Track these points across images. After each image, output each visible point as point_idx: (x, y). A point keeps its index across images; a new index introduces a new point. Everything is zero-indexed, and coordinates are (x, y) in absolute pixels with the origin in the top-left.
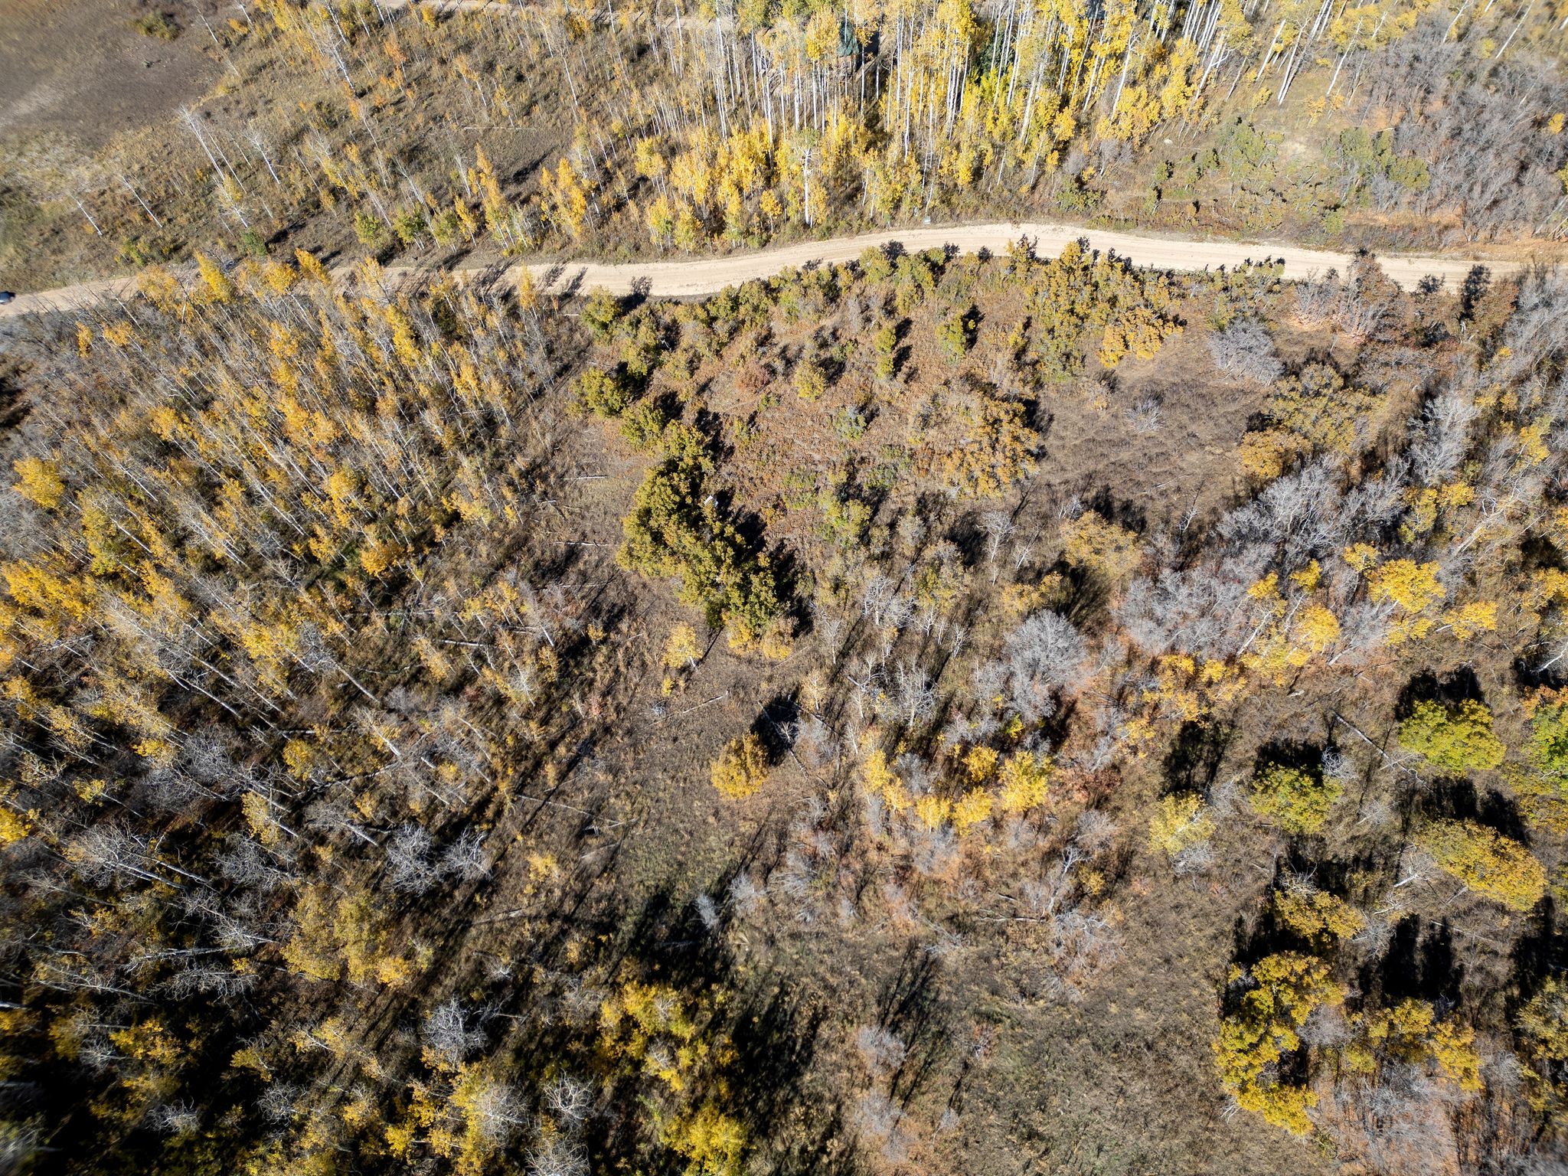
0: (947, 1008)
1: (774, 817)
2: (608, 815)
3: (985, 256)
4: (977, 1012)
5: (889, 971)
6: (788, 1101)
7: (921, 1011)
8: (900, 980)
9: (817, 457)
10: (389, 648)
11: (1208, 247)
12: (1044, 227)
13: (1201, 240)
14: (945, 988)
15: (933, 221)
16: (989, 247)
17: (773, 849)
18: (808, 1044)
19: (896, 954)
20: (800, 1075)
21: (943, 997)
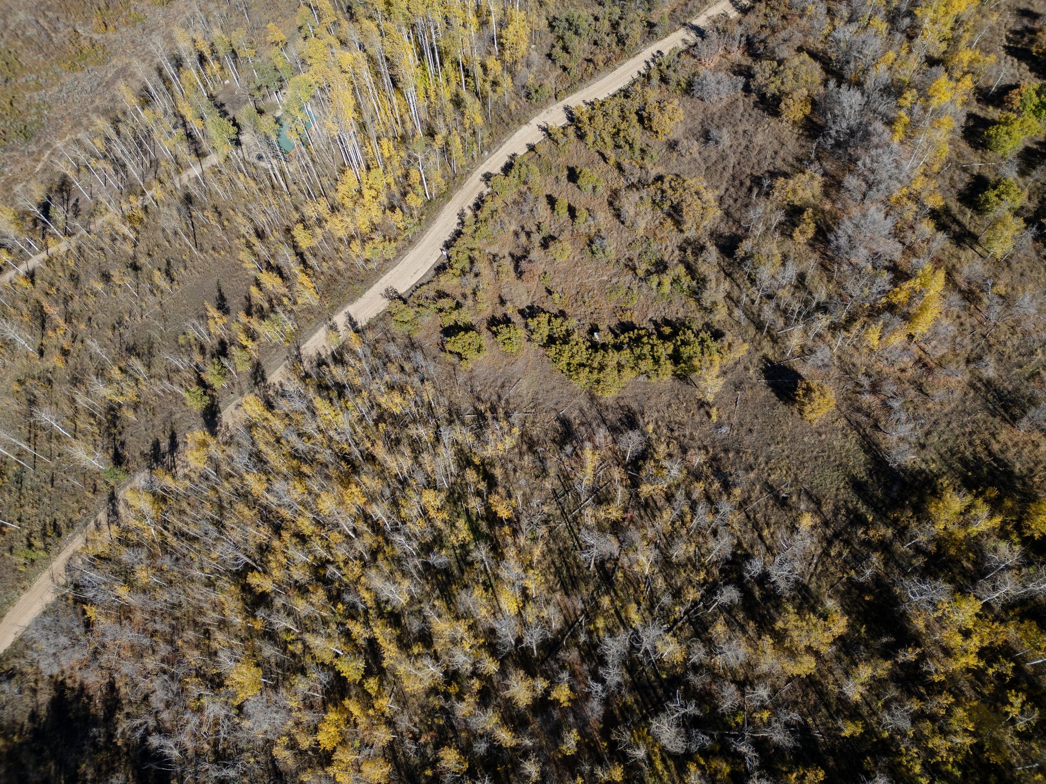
0: (1017, 390)
1: (843, 409)
2: (779, 486)
3: (532, 148)
4: (1027, 379)
5: (979, 402)
6: (1024, 484)
7: (1011, 401)
8: (987, 400)
9: (605, 278)
10: (552, 546)
11: (621, 70)
12: (542, 115)
13: (615, 69)
14: (1006, 384)
15: (490, 151)
16: (529, 142)
17: (864, 418)
18: (996, 460)
19: (972, 395)
20: (1012, 472)
21: (1010, 388)
